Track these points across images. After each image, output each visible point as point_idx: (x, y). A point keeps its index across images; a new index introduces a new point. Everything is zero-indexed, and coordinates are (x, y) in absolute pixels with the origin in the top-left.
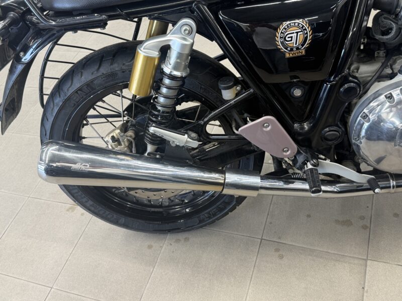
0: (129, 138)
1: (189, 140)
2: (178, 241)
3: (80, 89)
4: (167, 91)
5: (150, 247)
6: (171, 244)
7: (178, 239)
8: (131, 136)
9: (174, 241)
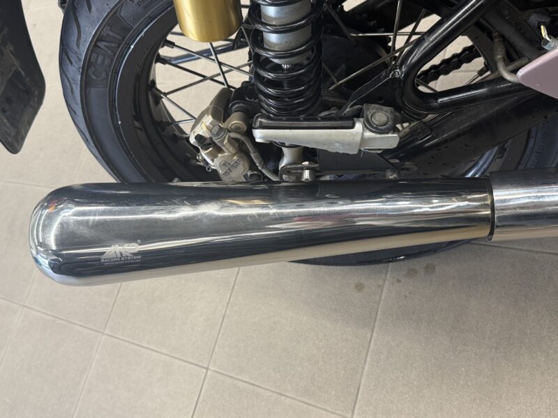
0: (233, 135)
1: (368, 134)
2: (412, 273)
3: (98, 39)
4: (278, 12)
5: (360, 287)
6: (399, 281)
7: (413, 270)
8: (237, 130)
9: (404, 273)
